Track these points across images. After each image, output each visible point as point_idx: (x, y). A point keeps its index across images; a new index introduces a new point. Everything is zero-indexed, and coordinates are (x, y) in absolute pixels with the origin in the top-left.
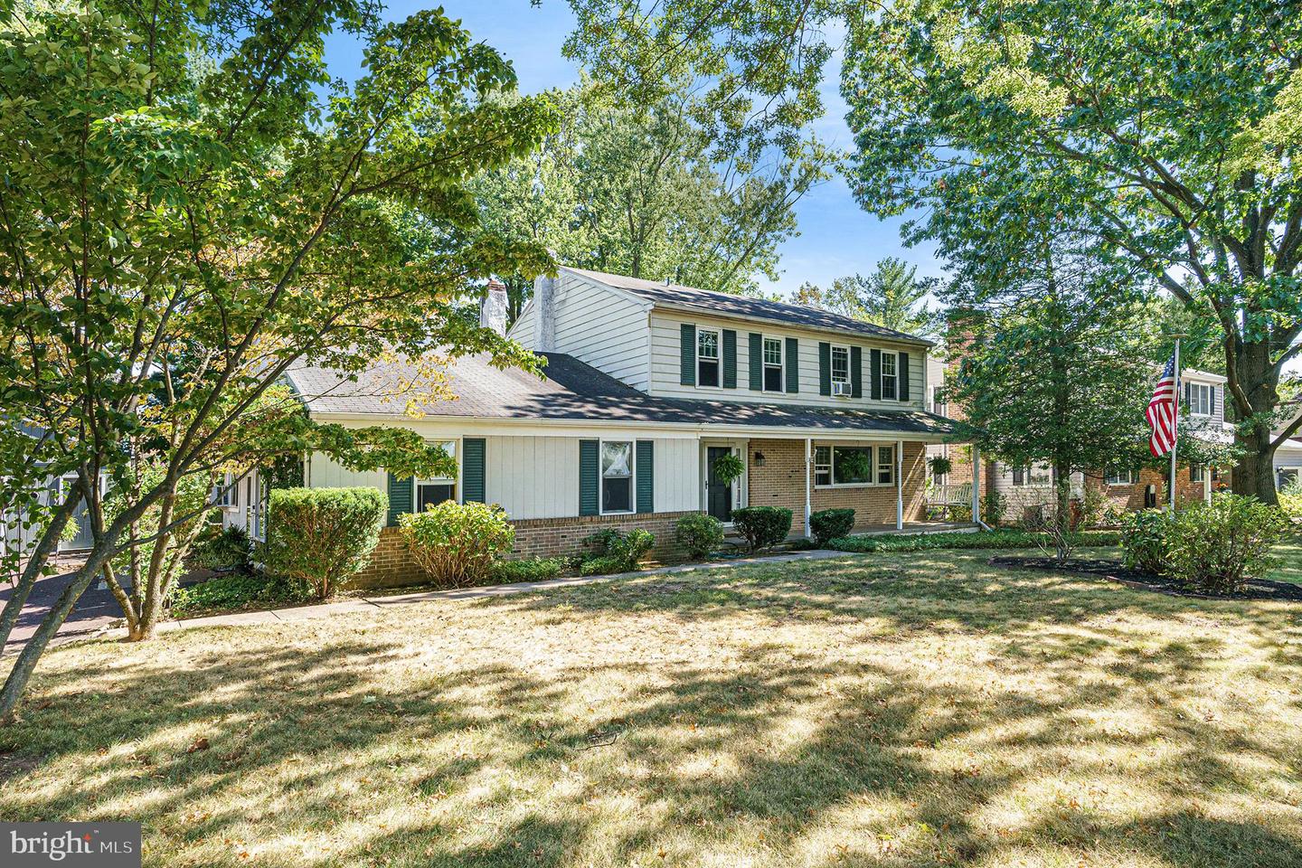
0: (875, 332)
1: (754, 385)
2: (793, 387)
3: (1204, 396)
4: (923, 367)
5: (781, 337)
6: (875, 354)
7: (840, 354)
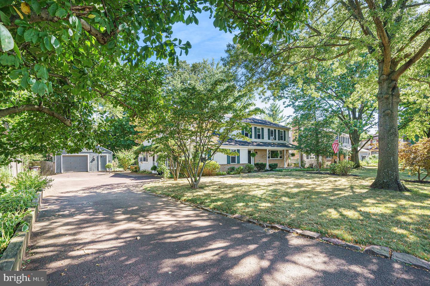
0: (278, 126)
1: (255, 138)
2: (263, 138)
3: (347, 140)
4: (288, 133)
5: (260, 128)
6: (279, 131)
7: (272, 131)
